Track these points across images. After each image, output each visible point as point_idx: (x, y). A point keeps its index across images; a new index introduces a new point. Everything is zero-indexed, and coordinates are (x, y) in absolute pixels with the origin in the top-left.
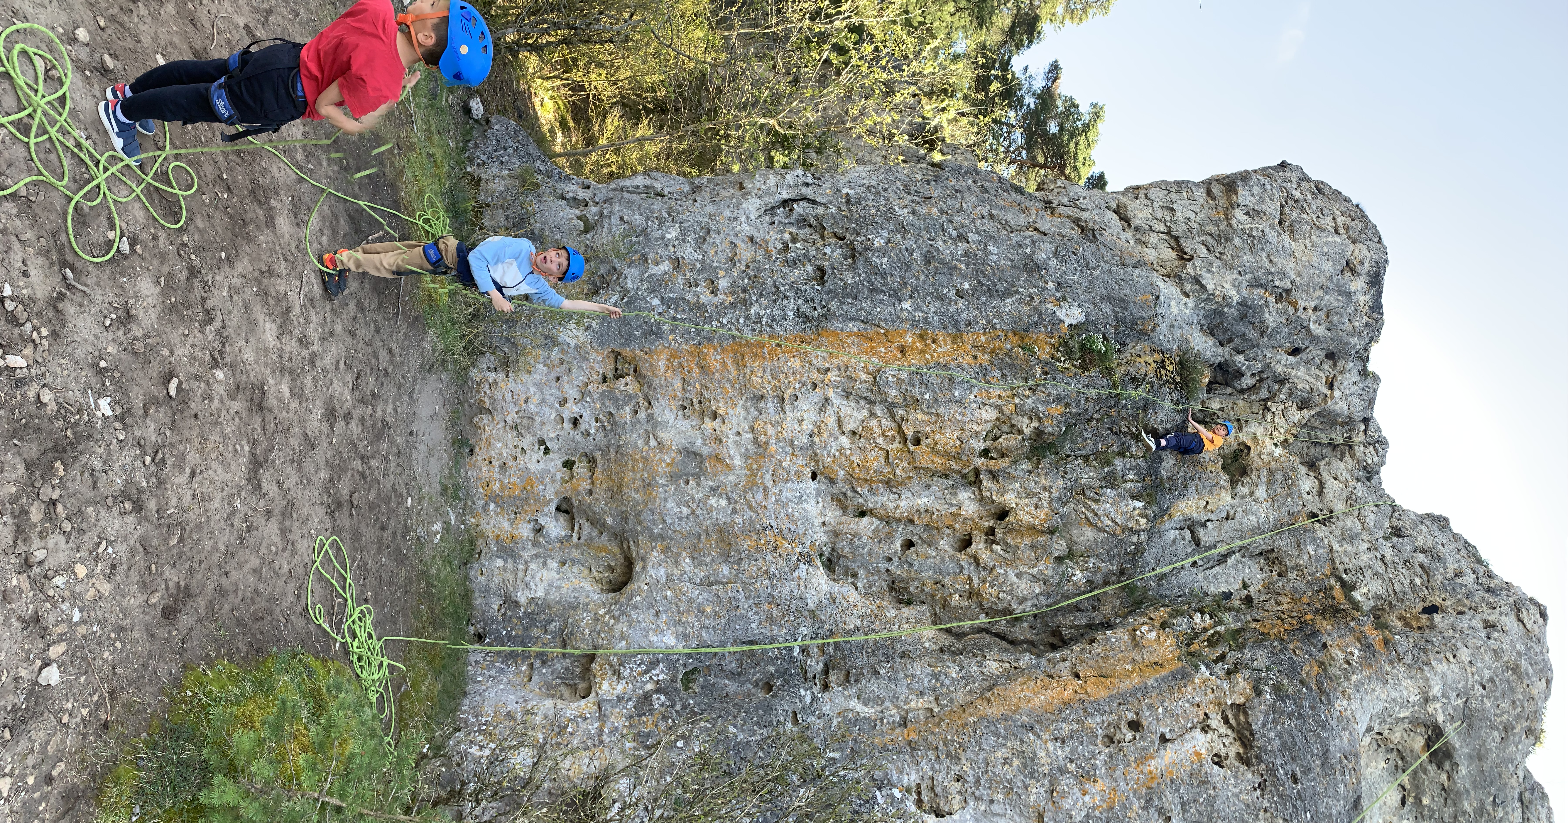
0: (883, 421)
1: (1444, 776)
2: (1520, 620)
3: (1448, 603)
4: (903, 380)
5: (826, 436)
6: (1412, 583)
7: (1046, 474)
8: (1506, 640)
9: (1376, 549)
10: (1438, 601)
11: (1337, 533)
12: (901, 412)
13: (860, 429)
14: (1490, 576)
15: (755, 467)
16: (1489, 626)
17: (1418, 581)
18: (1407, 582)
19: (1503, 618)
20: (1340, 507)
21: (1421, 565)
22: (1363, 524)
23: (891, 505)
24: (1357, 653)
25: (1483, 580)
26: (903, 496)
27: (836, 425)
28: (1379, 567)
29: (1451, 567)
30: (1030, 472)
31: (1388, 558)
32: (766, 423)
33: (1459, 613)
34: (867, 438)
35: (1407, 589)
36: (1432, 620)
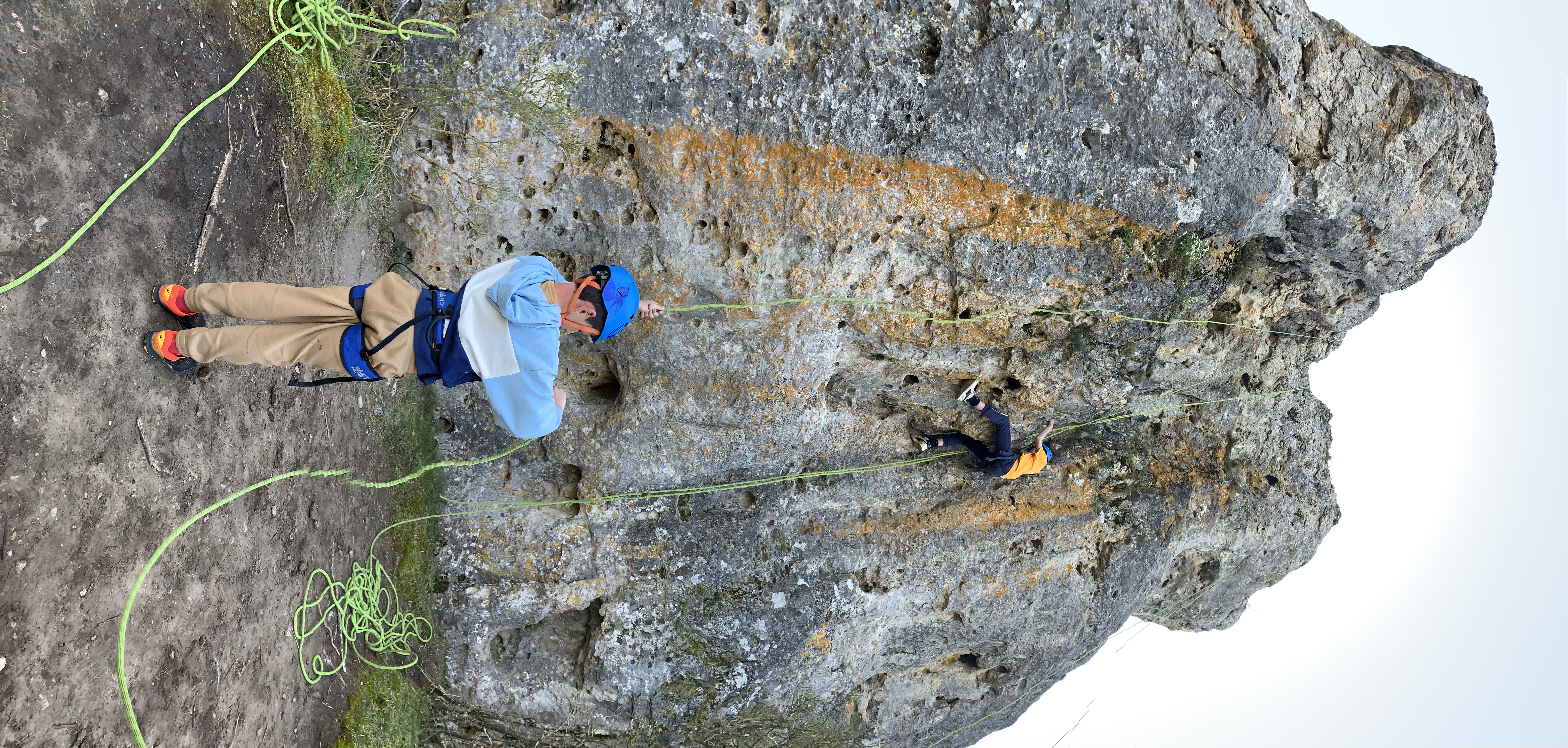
0: (940, 285)
1: (1200, 586)
2: (1320, 521)
3: (1286, 483)
4: (981, 255)
5: (869, 289)
6: (1274, 458)
7: (1071, 369)
8: (1301, 531)
9: (1270, 426)
10: (1281, 478)
11: (1253, 402)
12: (964, 283)
13: (911, 287)
14: (1326, 474)
15: (781, 319)
16: (1298, 514)
17: (1279, 459)
18: (1271, 455)
19: (1311, 515)
20: (1269, 382)
21: (1289, 449)
22: (1276, 404)
23: (914, 362)
24: (1205, 509)
25: (1319, 476)
26: (929, 357)
27: (886, 278)
28: (1262, 437)
29: (1308, 458)
30: (1058, 362)
31: (1273, 434)
32: (805, 272)
33: (1287, 494)
34: (915, 298)
35: (1268, 460)
36: (1267, 489)
